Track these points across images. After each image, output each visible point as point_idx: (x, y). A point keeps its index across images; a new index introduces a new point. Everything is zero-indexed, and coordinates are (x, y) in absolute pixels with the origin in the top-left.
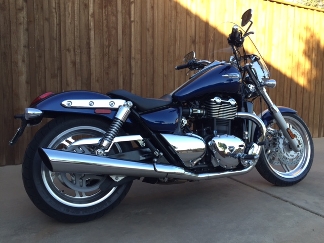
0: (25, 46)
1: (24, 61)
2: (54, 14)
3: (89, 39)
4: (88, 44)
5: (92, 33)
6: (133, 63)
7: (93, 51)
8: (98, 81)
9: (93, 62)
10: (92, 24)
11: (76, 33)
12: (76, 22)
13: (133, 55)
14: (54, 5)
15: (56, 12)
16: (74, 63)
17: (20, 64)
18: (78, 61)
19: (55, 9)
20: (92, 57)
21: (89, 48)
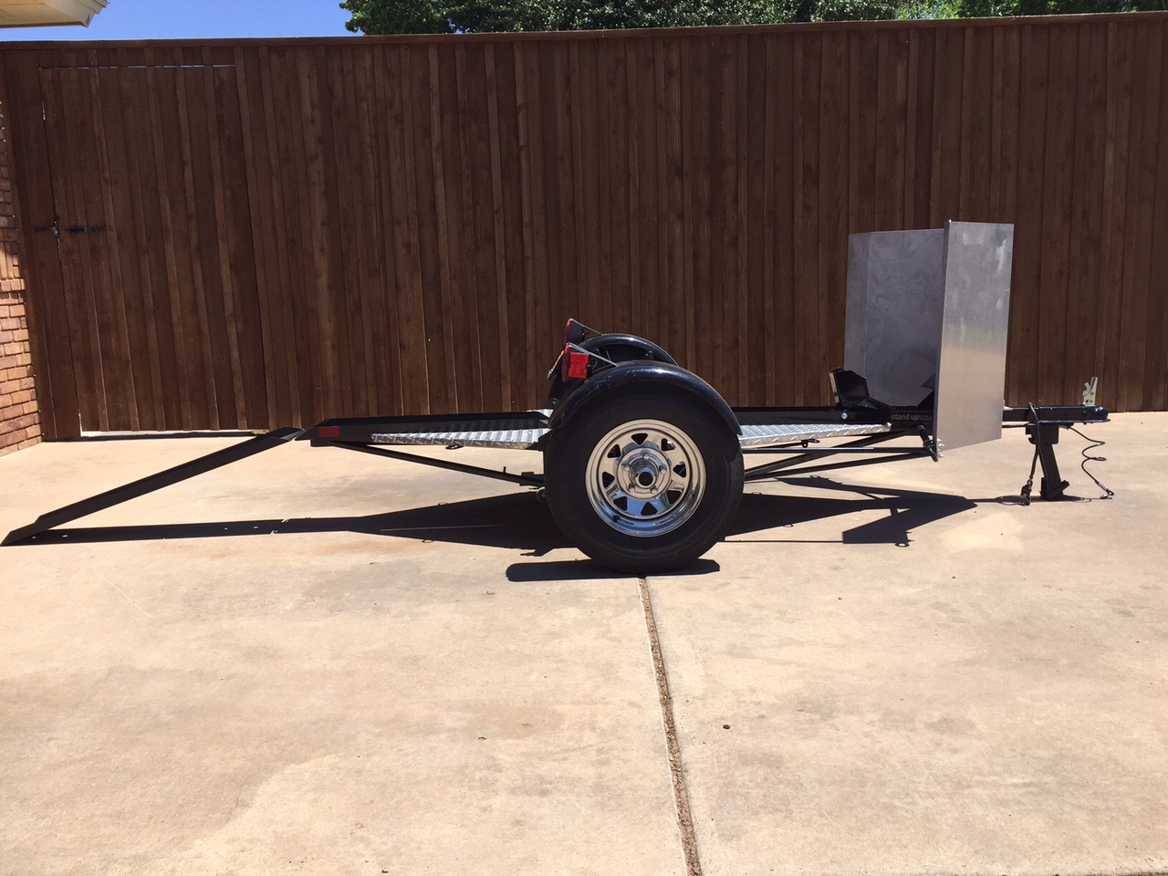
0: (323, 224)
1: (322, 250)
2: (370, 156)
3: (434, 195)
4: (434, 205)
5: (440, 183)
6: (527, 235)
7: (442, 219)
8: (454, 277)
9: (443, 242)
10: (438, 166)
11: (408, 187)
12: (408, 166)
13: (526, 219)
14: (368, 140)
15: (372, 152)
16: (408, 246)
17: (317, 254)
18: (414, 240)
19: (371, 146)
20: (442, 230)
21: (435, 213)
